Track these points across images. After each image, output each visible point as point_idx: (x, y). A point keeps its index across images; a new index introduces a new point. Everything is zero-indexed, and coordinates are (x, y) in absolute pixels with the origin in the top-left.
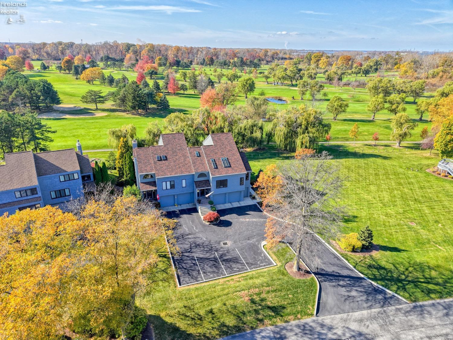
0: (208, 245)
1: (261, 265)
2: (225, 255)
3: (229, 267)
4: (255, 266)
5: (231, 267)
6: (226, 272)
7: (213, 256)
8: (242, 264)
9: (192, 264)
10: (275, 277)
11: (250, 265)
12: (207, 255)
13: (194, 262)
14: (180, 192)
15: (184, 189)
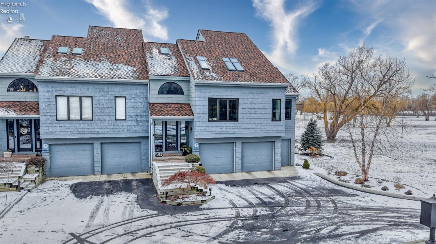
14: (107, 133)
15: (120, 124)
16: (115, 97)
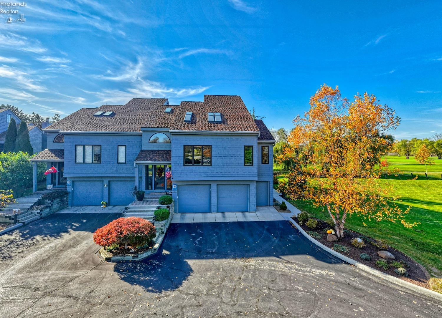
14: (112, 173)
15: (121, 166)
16: (118, 145)
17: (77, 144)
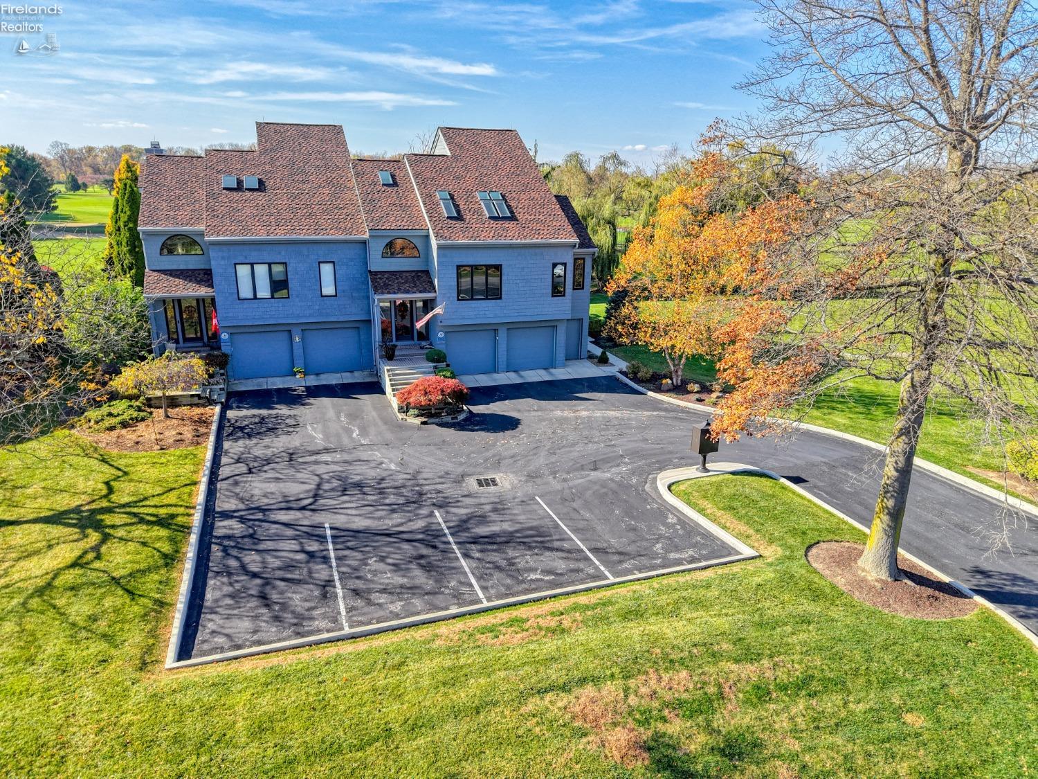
0: (404, 486)
1: (672, 556)
2: (483, 519)
3: (498, 568)
4: (644, 561)
5: (511, 569)
6: (484, 588)
7: (420, 524)
8: (573, 553)
9: (301, 557)
10: (773, 610)
11: (616, 558)
12: (393, 522)
13: (313, 546)
14: (310, 315)
15: (328, 303)
16: (319, 263)
17: (237, 262)
